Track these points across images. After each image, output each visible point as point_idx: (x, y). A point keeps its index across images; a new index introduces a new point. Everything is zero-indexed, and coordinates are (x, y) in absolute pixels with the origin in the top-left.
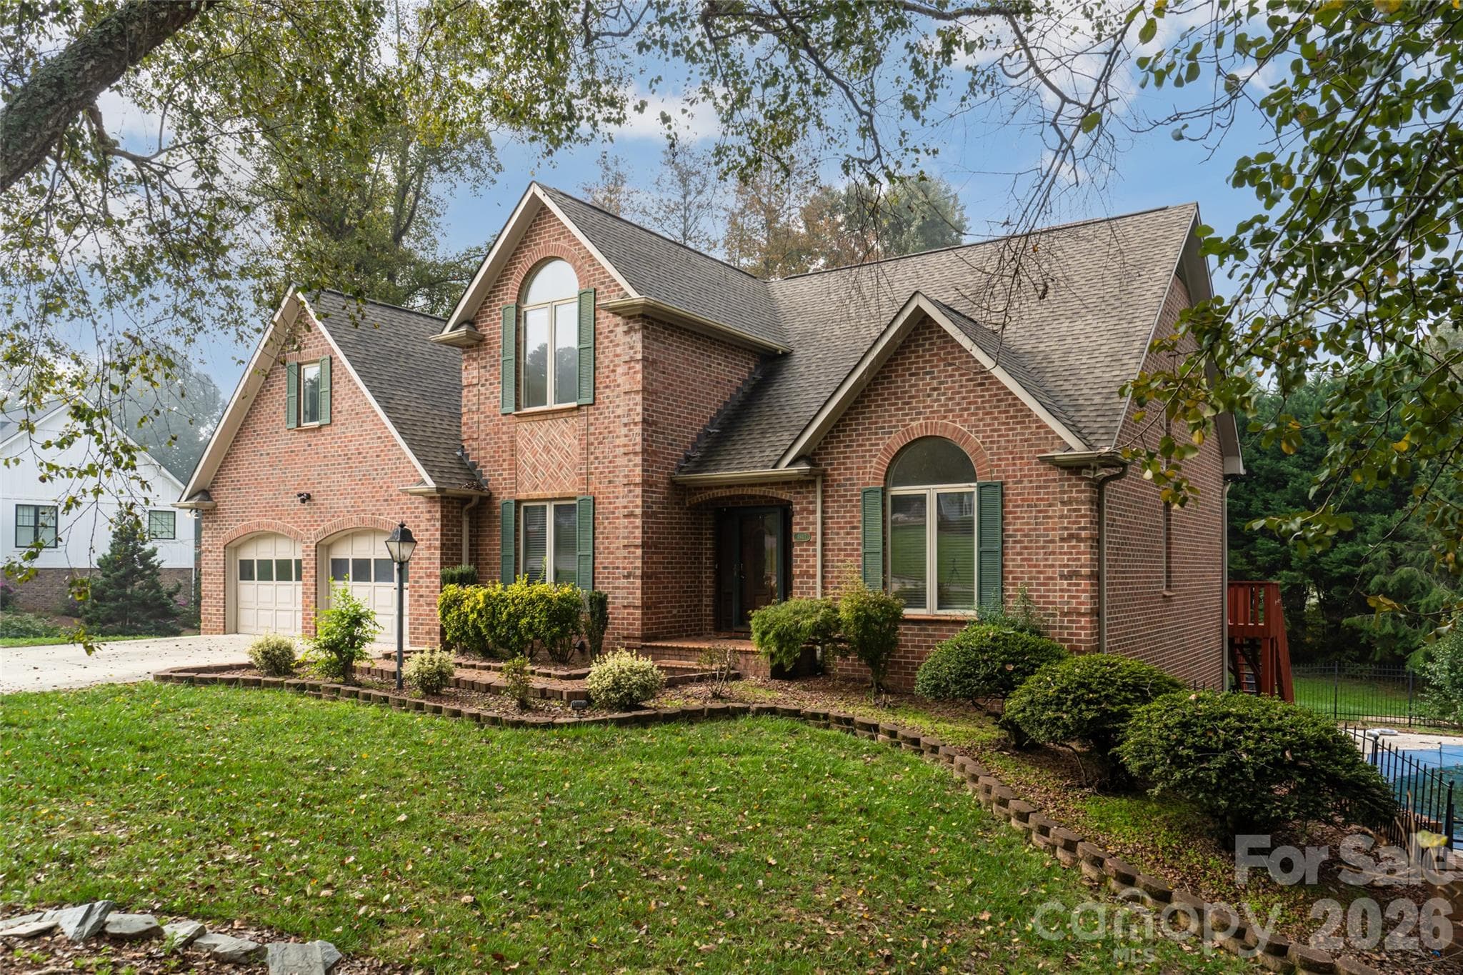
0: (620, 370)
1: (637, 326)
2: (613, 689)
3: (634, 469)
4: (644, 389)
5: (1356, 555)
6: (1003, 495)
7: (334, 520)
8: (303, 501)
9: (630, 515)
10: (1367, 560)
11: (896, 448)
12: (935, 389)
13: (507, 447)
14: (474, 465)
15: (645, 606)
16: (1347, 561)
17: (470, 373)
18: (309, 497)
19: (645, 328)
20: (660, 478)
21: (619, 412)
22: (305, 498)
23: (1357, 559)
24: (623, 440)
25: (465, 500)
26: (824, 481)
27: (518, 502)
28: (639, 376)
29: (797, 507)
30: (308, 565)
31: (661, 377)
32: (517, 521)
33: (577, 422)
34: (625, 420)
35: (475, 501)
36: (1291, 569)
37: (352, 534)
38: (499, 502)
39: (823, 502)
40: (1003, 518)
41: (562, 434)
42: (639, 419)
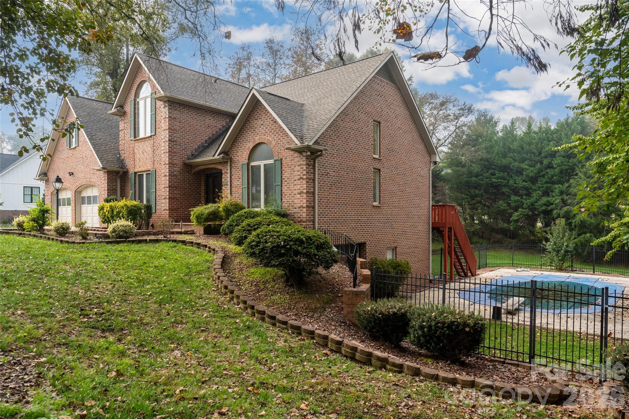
0: (163, 122)
1: (167, 105)
2: (113, 232)
3: (165, 158)
4: (169, 128)
5: (548, 201)
6: (281, 164)
7: (80, 182)
8: (70, 175)
9: (165, 176)
10: (552, 204)
11: (251, 148)
12: (262, 125)
13: (132, 152)
14: (123, 160)
15: (169, 209)
16: (545, 205)
17: (122, 125)
18: (73, 174)
19: (169, 105)
20: (178, 162)
21: (163, 137)
22: (71, 174)
23: (549, 204)
24: (163, 148)
25: (118, 172)
26: (231, 161)
27: (135, 173)
28: (167, 124)
29: (223, 172)
30: (72, 199)
31: (178, 124)
32: (135, 180)
33: (151, 142)
34: (164, 140)
35: (121, 173)
36: (523, 208)
37: (87, 187)
38: (130, 173)
39: (231, 169)
40: (281, 172)
41: (147, 147)
42: (167, 140)
